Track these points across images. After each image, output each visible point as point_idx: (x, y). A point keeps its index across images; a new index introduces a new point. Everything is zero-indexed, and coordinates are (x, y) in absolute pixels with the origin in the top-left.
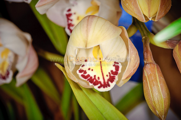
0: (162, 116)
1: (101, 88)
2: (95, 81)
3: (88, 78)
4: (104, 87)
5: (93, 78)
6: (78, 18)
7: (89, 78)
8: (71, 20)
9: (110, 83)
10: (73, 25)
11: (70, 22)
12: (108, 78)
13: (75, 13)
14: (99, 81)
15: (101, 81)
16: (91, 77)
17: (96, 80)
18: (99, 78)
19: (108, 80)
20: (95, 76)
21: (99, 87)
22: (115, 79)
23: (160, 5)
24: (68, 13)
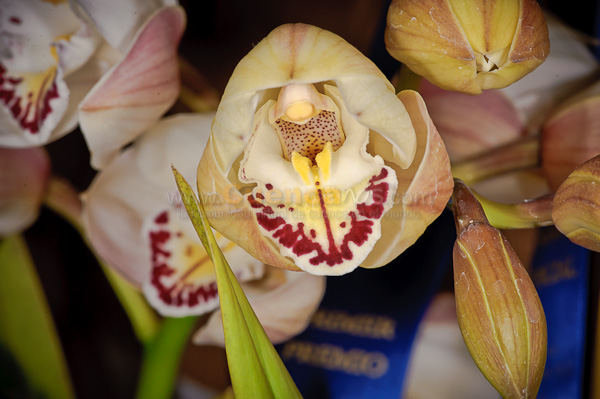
0: (521, 392)
1: (321, 264)
2: (300, 238)
3: (277, 226)
4: (331, 264)
5: (295, 228)
6: (189, 251)
7: (281, 227)
8: (167, 255)
9: (352, 246)
10: (169, 272)
11: (161, 259)
12: (347, 230)
13: (179, 235)
14: (314, 241)
15: (320, 243)
16: (289, 227)
17: (304, 236)
18: (313, 233)
19: (347, 238)
20: (301, 225)
21: (314, 262)
22: (370, 232)
23: (520, 20)
24: (156, 228)
